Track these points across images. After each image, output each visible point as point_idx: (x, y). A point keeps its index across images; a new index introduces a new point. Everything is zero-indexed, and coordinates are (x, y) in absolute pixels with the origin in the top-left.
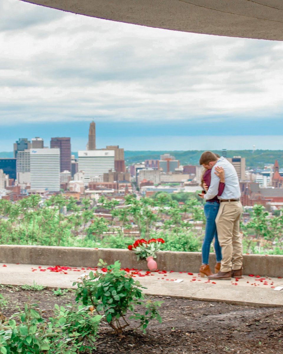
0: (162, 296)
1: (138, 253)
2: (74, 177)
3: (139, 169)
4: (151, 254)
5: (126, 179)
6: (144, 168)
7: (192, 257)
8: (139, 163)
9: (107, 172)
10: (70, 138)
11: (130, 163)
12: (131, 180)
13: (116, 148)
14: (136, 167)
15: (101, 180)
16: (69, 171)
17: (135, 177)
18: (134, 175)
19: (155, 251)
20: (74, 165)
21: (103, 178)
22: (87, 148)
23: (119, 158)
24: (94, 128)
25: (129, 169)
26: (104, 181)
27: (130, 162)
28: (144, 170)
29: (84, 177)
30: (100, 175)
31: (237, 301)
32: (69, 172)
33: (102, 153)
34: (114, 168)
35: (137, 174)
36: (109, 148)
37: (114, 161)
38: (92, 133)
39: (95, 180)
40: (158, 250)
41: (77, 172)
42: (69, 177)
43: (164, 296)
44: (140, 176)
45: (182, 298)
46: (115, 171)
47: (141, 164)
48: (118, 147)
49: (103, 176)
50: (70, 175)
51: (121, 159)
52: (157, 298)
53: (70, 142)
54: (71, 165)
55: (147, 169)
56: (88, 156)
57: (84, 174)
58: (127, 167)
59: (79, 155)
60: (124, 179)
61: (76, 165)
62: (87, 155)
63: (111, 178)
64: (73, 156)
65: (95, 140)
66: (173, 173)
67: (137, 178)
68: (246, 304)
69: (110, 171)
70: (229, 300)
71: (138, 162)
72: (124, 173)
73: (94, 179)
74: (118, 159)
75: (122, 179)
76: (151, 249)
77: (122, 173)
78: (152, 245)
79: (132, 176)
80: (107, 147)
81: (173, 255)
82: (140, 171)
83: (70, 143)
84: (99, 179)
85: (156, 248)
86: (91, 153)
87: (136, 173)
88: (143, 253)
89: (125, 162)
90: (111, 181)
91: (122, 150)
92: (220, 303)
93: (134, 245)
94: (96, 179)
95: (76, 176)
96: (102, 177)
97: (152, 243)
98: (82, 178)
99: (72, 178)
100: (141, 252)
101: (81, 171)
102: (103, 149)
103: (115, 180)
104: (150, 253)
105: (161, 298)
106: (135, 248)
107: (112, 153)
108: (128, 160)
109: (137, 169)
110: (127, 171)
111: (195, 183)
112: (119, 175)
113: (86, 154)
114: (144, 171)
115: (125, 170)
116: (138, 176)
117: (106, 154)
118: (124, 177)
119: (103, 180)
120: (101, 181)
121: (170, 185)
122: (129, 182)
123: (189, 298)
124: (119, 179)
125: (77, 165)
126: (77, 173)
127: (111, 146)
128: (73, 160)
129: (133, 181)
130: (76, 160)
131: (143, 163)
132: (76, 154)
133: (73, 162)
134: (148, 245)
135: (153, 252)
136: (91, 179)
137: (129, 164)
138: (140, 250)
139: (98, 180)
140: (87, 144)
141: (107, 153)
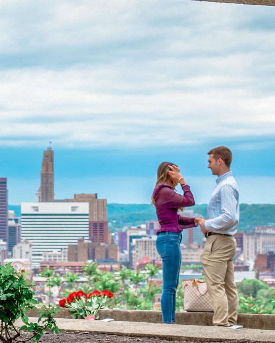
0: (78, 331)
1: (74, 311)
2: (13, 251)
3: (135, 237)
4: (92, 312)
5: (111, 256)
6: (145, 236)
7: (151, 317)
8: (135, 227)
9: (75, 242)
10: (5, 179)
11: (119, 227)
12: (121, 259)
13: (93, 199)
14: (130, 233)
15: (63, 258)
16: (4, 240)
17: (127, 252)
18: (126, 249)
19: (98, 308)
20: (13, 229)
21: (66, 254)
22: (37, 198)
23: (98, 217)
24: (52, 161)
25: (117, 238)
26: (69, 260)
27: (118, 225)
28: (144, 239)
29: (31, 250)
30: (61, 249)
31: (173, 336)
32: (5, 243)
33: (66, 208)
34: (88, 235)
35: (132, 248)
36: (79, 198)
37: (88, 223)
38: (47, 170)
39: (53, 258)
40: (102, 308)
41: (19, 242)
42: (4, 251)
43: (81, 331)
44: (137, 251)
45: (103, 333)
46: (90, 242)
47: (139, 228)
48: (96, 195)
49: (67, 250)
50: (5, 248)
51: (101, 218)
52: (72, 333)
53: (6, 186)
54: (7, 230)
55: (150, 238)
56: (40, 212)
57: (31, 246)
58: (113, 234)
59: (23, 211)
60: (107, 256)
61: (17, 229)
62: (37, 210)
63: (83, 253)
64: (11, 213)
65: (52, 183)
66: (199, 246)
67: (131, 254)
68: (184, 338)
69: (81, 241)
70: (164, 334)
71: (134, 225)
72: (107, 246)
73: (50, 256)
74: (95, 219)
75: (104, 256)
76: (92, 305)
77: (102, 244)
78: (94, 300)
79: (122, 252)
80: (75, 196)
81: (123, 315)
82: (137, 242)
83: (5, 189)
84: (60, 256)
85: (99, 304)
86: (46, 208)
87: (130, 245)
88: (80, 311)
89: (110, 224)
90: (81, 260)
91: (104, 201)
92: (152, 338)
93: (68, 300)
94: (55, 256)
95: (16, 248)
96: (65, 252)
97: (94, 296)
98: (27, 253)
99: (10, 254)
100: (78, 309)
101: (26, 241)
102: (67, 201)
103: (89, 258)
104: (90, 312)
105: (77, 333)
106: (70, 304)
107: (84, 208)
108: (114, 221)
109: (131, 238)
110: (113, 240)
111: (240, 265)
112: (97, 249)
113: (36, 208)
114: (145, 242)
115: (110, 240)
116: (134, 252)
117: (74, 208)
118: (107, 251)
119: (66, 258)
120: (64, 260)
121: (193, 269)
122: (115, 262)
123: (114, 333)
124: (97, 256)
125: (19, 230)
126: (19, 245)
127: (83, 194)
128: (11, 220)
129: (124, 260)
130: (16, 221)
131: (143, 226)
132: (17, 209)
133: (11, 223)
134: (89, 300)
135: (95, 309)
136: (45, 256)
137: (117, 229)
138: (76, 307)
139: (57, 258)
140: (39, 191)
141: (76, 207)
